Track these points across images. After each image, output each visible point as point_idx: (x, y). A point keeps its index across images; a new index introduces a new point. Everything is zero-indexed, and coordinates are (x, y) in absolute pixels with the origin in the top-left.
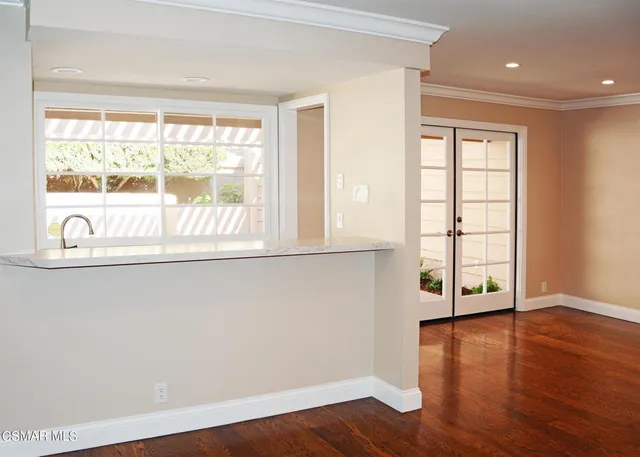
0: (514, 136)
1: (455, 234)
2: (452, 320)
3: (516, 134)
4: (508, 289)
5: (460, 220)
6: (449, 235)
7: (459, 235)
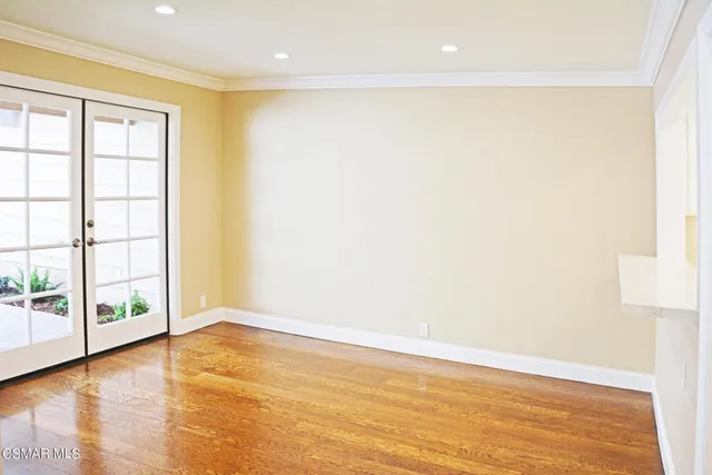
0: (164, 116)
1: (84, 244)
2: (85, 361)
3: (167, 115)
4: (159, 311)
5: (90, 225)
6: (75, 246)
7: (91, 244)
